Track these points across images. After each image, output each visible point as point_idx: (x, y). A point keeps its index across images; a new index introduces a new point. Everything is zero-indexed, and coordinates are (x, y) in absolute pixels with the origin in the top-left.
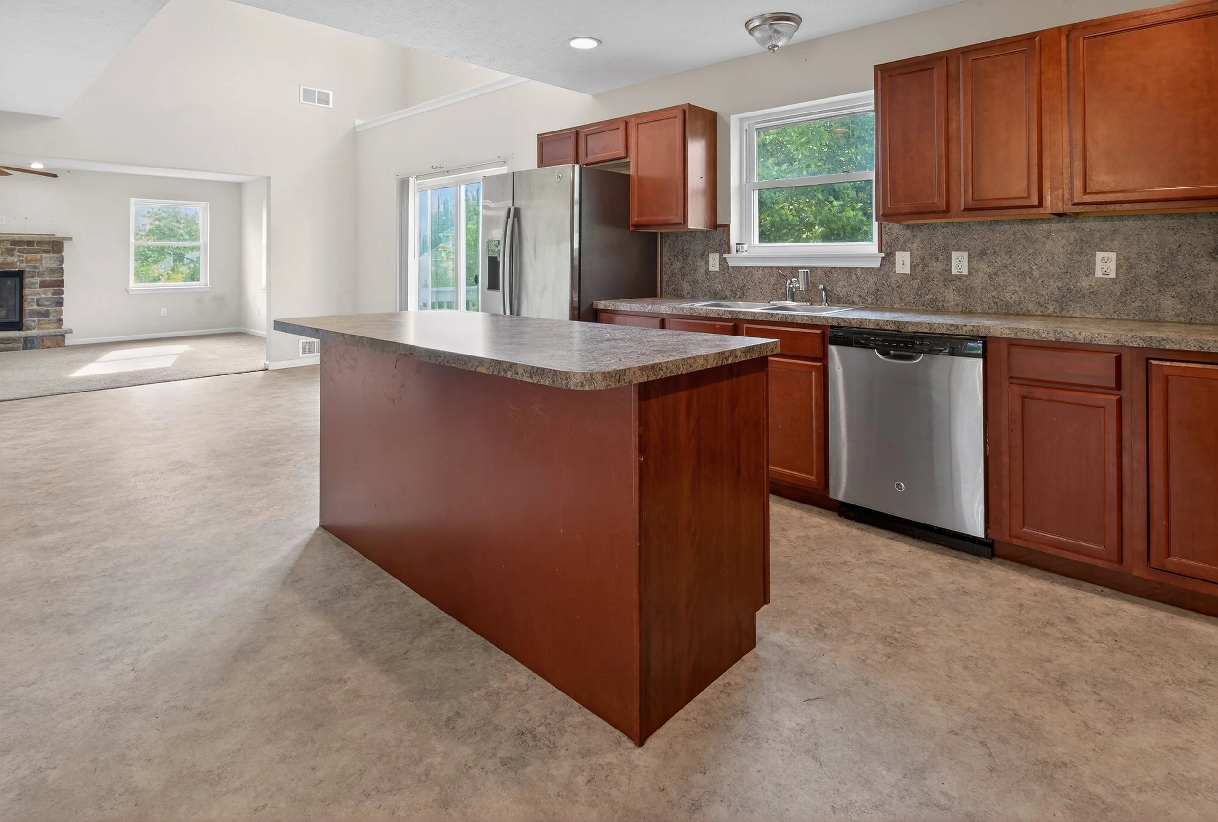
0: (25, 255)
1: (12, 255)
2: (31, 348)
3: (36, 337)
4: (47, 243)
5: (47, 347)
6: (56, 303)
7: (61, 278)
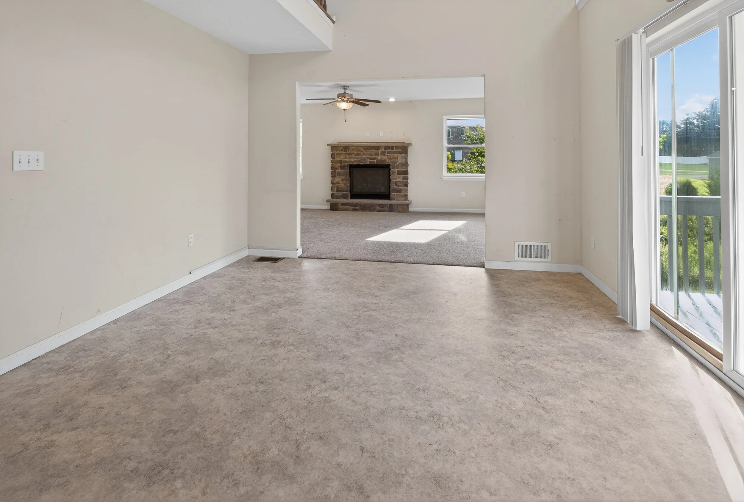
0: (390, 155)
1: (385, 155)
2: (392, 211)
3: (394, 205)
4: (400, 147)
5: (400, 212)
6: (404, 184)
7: (407, 170)
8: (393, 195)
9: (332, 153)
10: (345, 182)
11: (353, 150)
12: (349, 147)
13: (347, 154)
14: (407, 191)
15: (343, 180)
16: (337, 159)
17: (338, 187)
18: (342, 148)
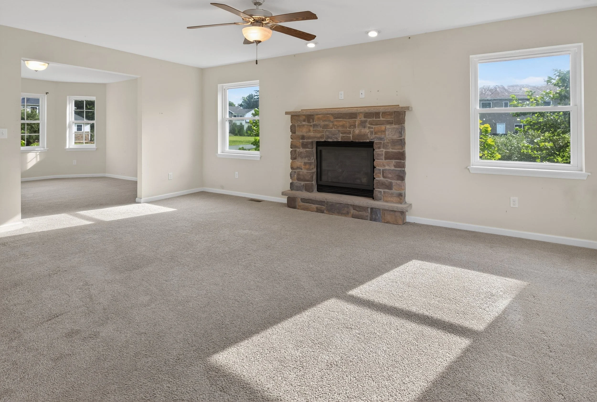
0: (374, 127)
1: (365, 127)
2: (375, 220)
3: (379, 209)
4: (390, 114)
5: (388, 222)
6: (397, 176)
7: (401, 151)
8: (378, 191)
9: (291, 124)
10: (307, 167)
11: (319, 119)
12: (313, 115)
13: (311, 126)
14: (402, 187)
15: (305, 164)
16: (299, 133)
17: (298, 174)
18: (304, 117)
